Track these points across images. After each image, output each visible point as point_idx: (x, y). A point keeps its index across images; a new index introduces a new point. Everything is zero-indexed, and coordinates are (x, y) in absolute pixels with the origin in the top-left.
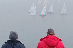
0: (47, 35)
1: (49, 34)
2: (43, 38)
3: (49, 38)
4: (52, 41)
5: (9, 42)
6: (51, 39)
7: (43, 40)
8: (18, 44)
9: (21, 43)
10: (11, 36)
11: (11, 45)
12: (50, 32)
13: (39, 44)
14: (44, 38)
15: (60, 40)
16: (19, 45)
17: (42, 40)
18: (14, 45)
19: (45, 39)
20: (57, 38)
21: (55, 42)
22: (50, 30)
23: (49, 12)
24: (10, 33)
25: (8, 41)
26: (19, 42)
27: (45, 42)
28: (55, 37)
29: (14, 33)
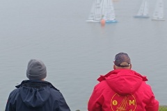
0: (115, 68)
1: (119, 66)
2: (104, 75)
3: (118, 74)
4: (125, 83)
5: (26, 85)
6: (124, 77)
7: (105, 79)
8: (46, 89)
9: (54, 88)
10: (30, 71)
11: (31, 91)
12: (121, 60)
13: (95, 88)
14: (107, 76)
15: (145, 79)
16: (48, 92)
17: (101, 79)
18: (38, 93)
19: (109, 77)
20: (136, 74)
22: (122, 56)
23: (139, 14)
24: (29, 63)
25: (23, 82)
26: (49, 84)
27: (109, 84)
28: (132, 71)
29: (38, 65)
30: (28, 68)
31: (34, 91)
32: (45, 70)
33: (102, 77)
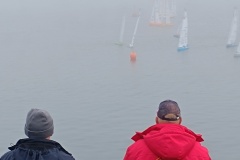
1: (163, 118)
2: (141, 131)
3: (162, 131)
4: (171, 143)
5: (23, 146)
6: (170, 135)
7: (142, 138)
8: (53, 152)
9: (64, 150)
10: (30, 125)
11: (31, 154)
13: (129, 150)
14: (145, 133)
17: (138, 137)
18: (41, 157)
19: (148, 135)
21: (182, 144)
25: (20, 142)
26: (57, 144)
27: (149, 144)
28: (181, 127)
29: (41, 116)
30: (27, 121)
31: (35, 154)
32: (51, 124)
33: (138, 134)
